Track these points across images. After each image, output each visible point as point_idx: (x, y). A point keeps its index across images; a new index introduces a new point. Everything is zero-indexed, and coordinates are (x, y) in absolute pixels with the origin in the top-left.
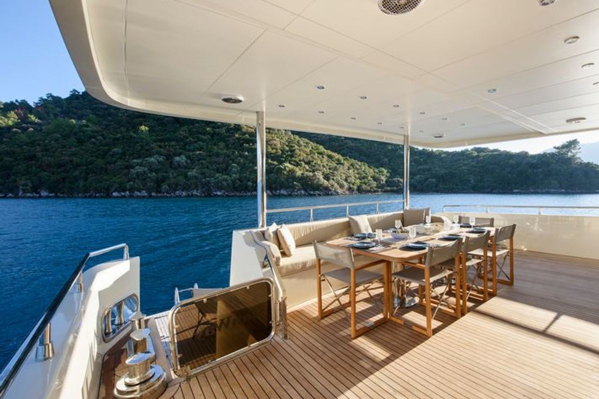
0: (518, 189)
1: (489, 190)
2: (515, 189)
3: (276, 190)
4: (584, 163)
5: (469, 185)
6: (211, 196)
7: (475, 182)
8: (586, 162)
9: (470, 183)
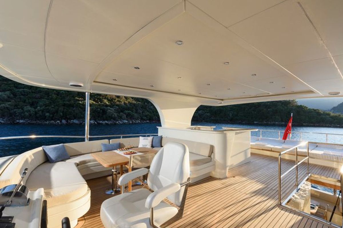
0: (257, 121)
1: (240, 121)
2: (255, 121)
3: (70, 119)
4: (299, 105)
5: (229, 118)
6: (15, 124)
7: (232, 115)
8: (300, 105)
9: (229, 117)
